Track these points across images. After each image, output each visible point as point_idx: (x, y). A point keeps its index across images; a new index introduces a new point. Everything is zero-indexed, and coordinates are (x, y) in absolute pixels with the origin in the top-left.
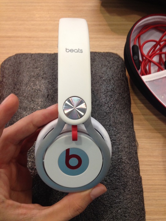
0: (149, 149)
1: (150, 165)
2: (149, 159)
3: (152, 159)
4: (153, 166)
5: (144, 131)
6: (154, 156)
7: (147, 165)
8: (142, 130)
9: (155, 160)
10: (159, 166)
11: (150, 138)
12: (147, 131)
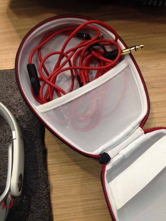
0: (65, 187)
1: (66, 208)
2: (65, 200)
3: (69, 200)
4: (69, 209)
5: (60, 165)
6: (71, 195)
7: (62, 208)
8: (57, 164)
9: (72, 200)
10: (77, 208)
11: (66, 173)
12: (63, 164)
